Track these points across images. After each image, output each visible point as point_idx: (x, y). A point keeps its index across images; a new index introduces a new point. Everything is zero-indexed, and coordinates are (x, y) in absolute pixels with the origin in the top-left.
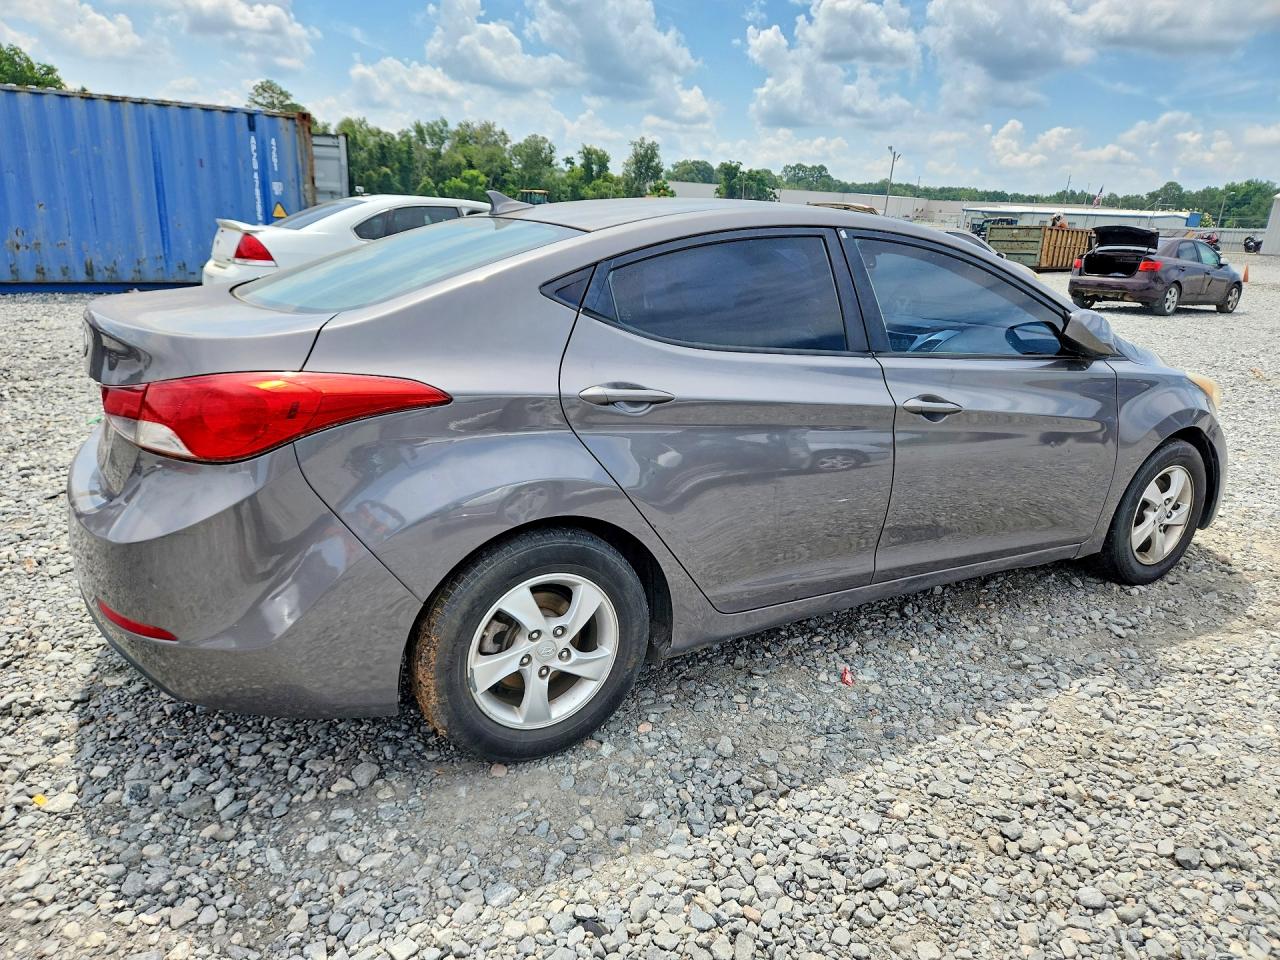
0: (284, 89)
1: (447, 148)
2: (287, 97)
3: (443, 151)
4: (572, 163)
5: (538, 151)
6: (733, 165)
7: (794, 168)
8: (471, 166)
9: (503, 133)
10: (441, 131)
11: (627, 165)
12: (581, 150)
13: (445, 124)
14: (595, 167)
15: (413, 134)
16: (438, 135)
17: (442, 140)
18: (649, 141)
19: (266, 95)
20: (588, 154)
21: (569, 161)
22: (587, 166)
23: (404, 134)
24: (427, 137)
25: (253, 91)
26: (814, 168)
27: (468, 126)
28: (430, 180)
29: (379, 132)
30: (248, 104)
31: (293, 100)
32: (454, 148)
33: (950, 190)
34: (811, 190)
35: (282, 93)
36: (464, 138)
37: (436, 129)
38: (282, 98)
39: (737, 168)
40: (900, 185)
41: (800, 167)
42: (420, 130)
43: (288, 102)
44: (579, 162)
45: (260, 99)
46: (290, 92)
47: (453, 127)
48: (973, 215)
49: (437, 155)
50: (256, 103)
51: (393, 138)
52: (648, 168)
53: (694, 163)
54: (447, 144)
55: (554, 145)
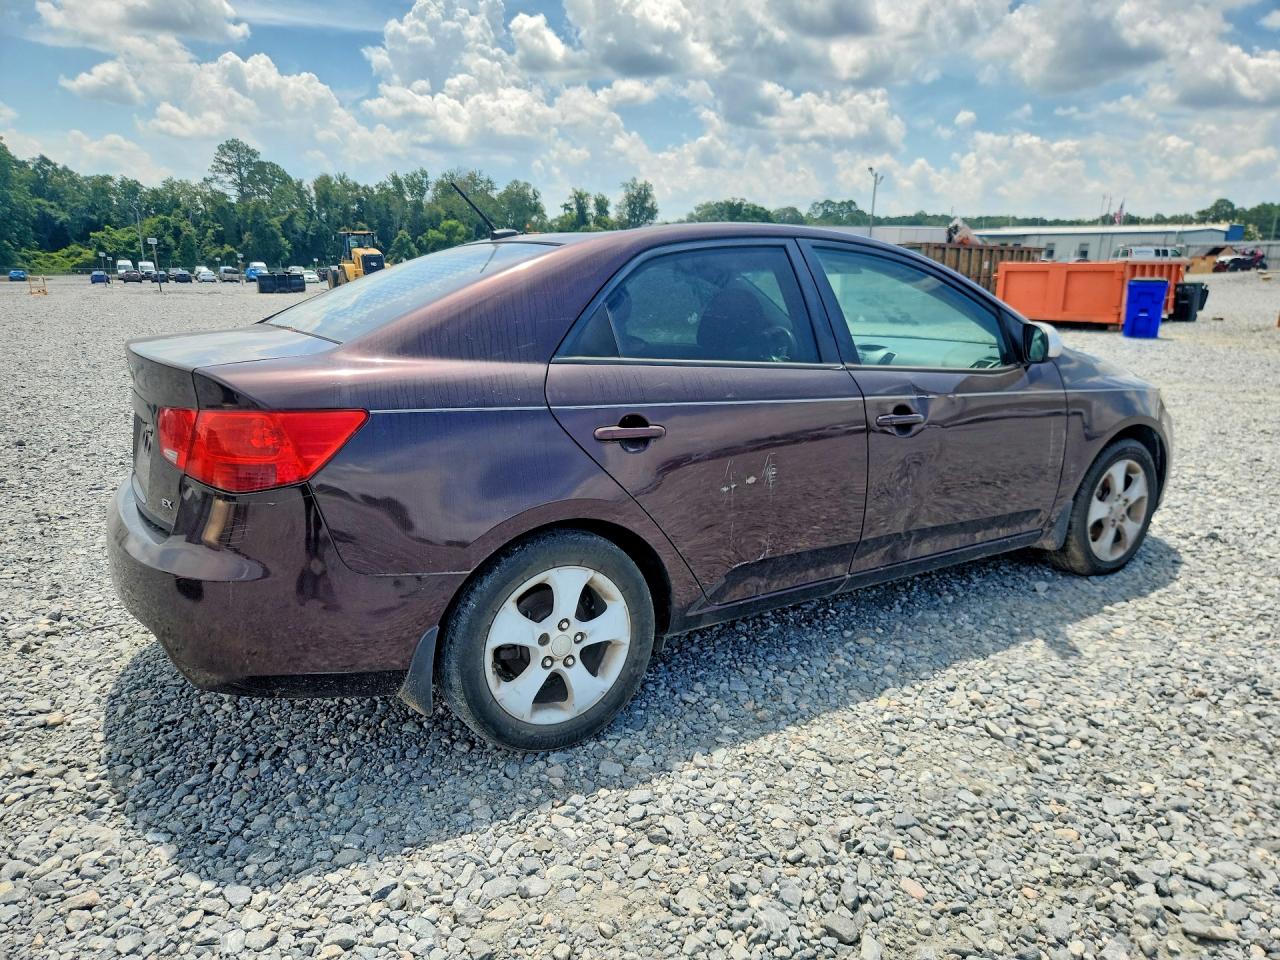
0: (251, 147)
1: (430, 199)
2: (254, 154)
3: (424, 203)
5: (525, 198)
6: (737, 202)
7: (822, 205)
8: (451, 215)
9: (489, 181)
10: (421, 182)
11: (620, 207)
12: (571, 194)
13: (425, 175)
14: (592, 210)
15: (391, 186)
16: (418, 187)
17: (422, 192)
19: (232, 154)
20: (580, 199)
21: (566, 207)
22: (579, 211)
23: (382, 186)
24: (406, 189)
25: (217, 151)
26: (843, 203)
27: (453, 175)
28: (406, 233)
29: (357, 186)
31: (263, 158)
32: (436, 200)
33: (988, 218)
34: (840, 225)
35: (248, 151)
36: (450, 188)
37: (416, 180)
38: (249, 156)
40: (935, 216)
41: (828, 203)
42: (396, 181)
43: (255, 160)
44: (573, 206)
45: (226, 160)
46: (257, 150)
47: (435, 176)
49: (418, 206)
51: (372, 192)
52: (643, 209)
54: (429, 196)
55: (539, 189)
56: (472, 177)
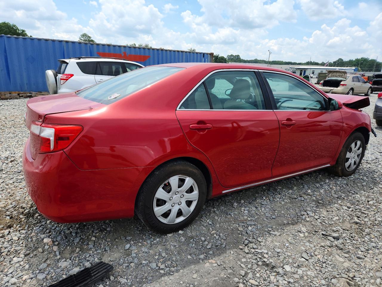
19: (84, 37)
25: (80, 36)
30: (79, 40)
31: (92, 39)
33: (275, 61)
38: (88, 38)
40: (261, 60)
43: (90, 39)
45: (82, 39)
48: (293, 69)
50: (81, 40)
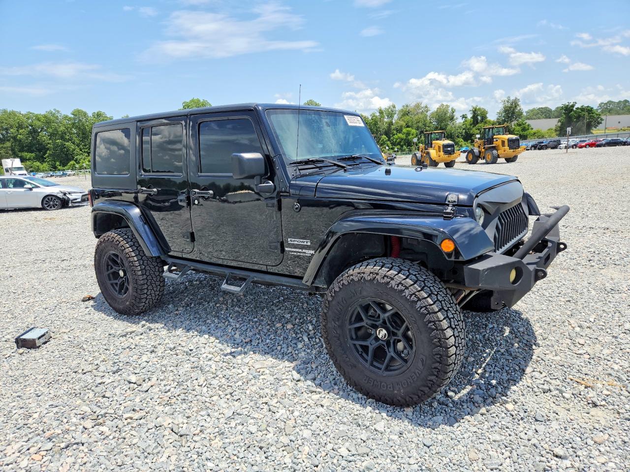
0: (317, 102)
1: (396, 119)
2: (318, 105)
3: (394, 121)
4: (466, 118)
5: (446, 113)
6: (571, 104)
7: (606, 104)
8: (408, 126)
9: (426, 107)
10: (392, 111)
11: (499, 113)
12: (471, 109)
14: (479, 118)
15: (378, 114)
16: (391, 113)
17: (393, 116)
18: (512, 98)
20: (475, 112)
21: (464, 117)
22: (475, 117)
23: (373, 115)
24: (385, 115)
26: (620, 102)
27: (407, 106)
32: (399, 119)
34: (619, 114)
35: (316, 104)
36: (406, 113)
37: (390, 110)
39: (573, 106)
41: (610, 102)
42: (381, 112)
44: (470, 116)
46: (320, 103)
47: (399, 107)
49: (391, 124)
52: (514, 113)
53: (539, 108)
54: (396, 117)
55: (455, 108)
56: (418, 106)
